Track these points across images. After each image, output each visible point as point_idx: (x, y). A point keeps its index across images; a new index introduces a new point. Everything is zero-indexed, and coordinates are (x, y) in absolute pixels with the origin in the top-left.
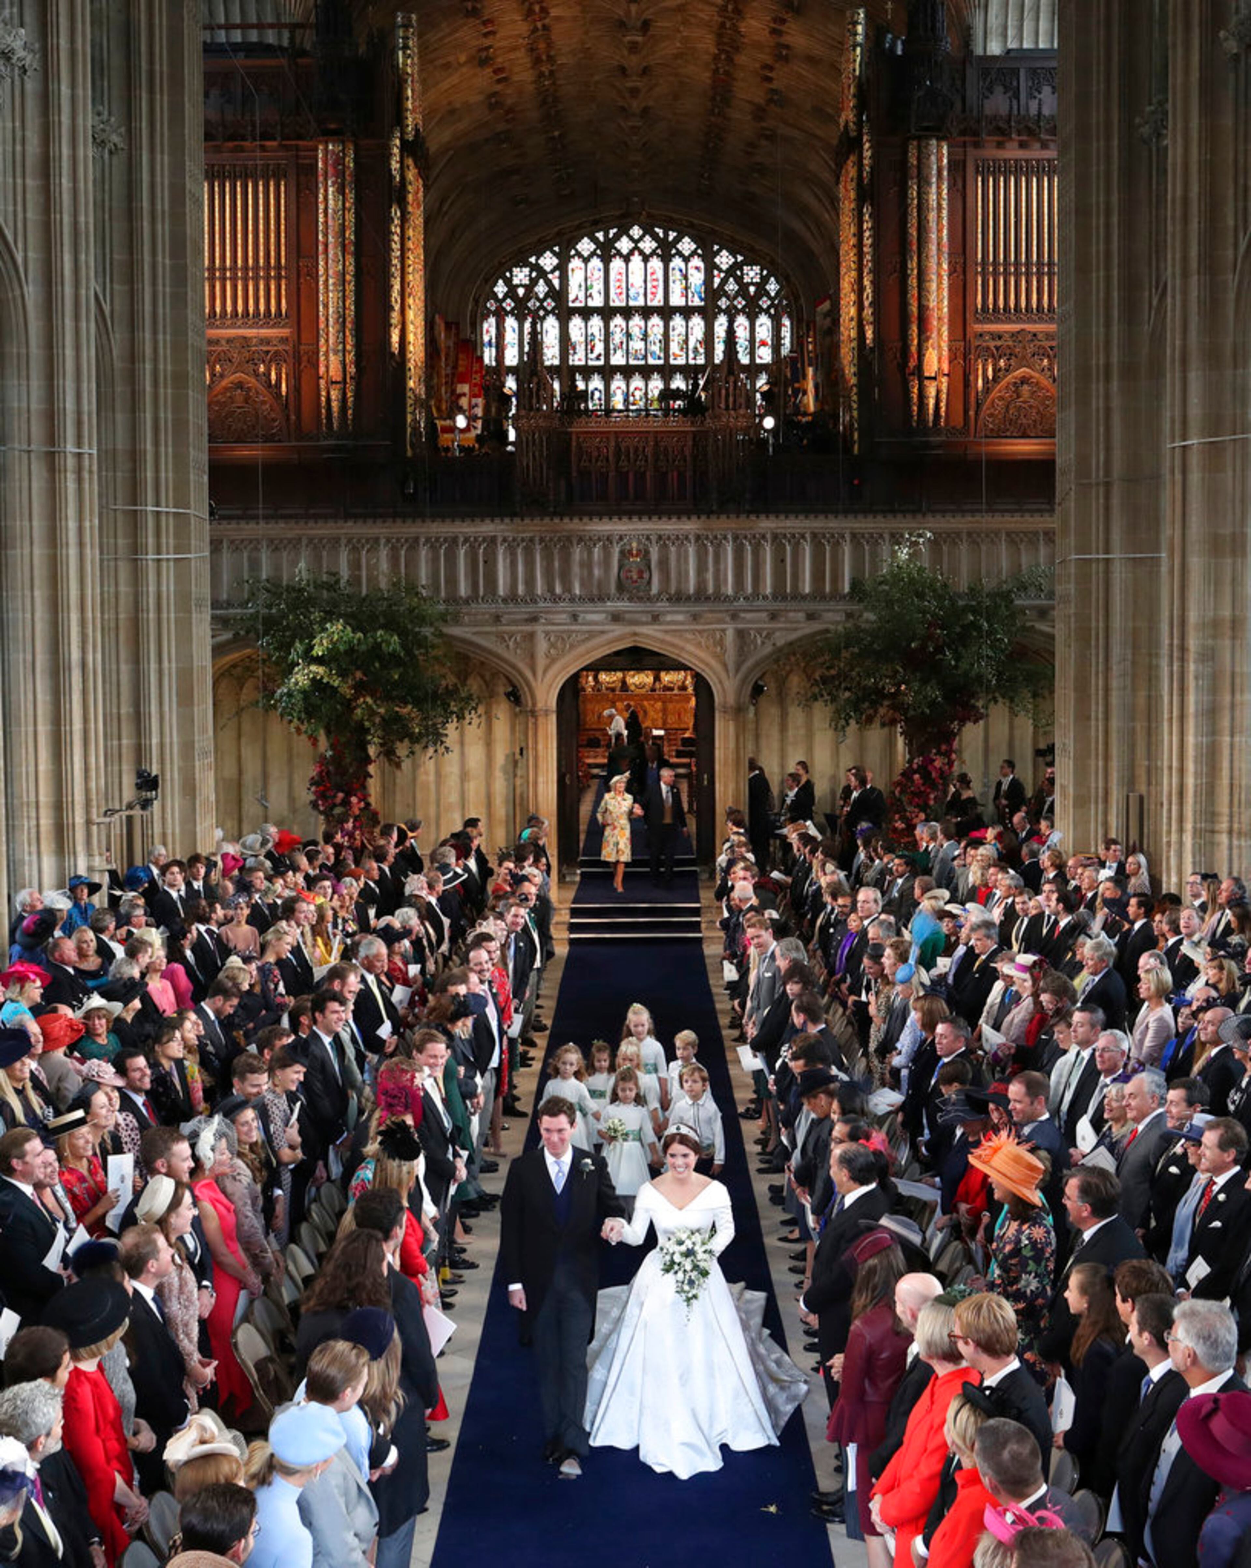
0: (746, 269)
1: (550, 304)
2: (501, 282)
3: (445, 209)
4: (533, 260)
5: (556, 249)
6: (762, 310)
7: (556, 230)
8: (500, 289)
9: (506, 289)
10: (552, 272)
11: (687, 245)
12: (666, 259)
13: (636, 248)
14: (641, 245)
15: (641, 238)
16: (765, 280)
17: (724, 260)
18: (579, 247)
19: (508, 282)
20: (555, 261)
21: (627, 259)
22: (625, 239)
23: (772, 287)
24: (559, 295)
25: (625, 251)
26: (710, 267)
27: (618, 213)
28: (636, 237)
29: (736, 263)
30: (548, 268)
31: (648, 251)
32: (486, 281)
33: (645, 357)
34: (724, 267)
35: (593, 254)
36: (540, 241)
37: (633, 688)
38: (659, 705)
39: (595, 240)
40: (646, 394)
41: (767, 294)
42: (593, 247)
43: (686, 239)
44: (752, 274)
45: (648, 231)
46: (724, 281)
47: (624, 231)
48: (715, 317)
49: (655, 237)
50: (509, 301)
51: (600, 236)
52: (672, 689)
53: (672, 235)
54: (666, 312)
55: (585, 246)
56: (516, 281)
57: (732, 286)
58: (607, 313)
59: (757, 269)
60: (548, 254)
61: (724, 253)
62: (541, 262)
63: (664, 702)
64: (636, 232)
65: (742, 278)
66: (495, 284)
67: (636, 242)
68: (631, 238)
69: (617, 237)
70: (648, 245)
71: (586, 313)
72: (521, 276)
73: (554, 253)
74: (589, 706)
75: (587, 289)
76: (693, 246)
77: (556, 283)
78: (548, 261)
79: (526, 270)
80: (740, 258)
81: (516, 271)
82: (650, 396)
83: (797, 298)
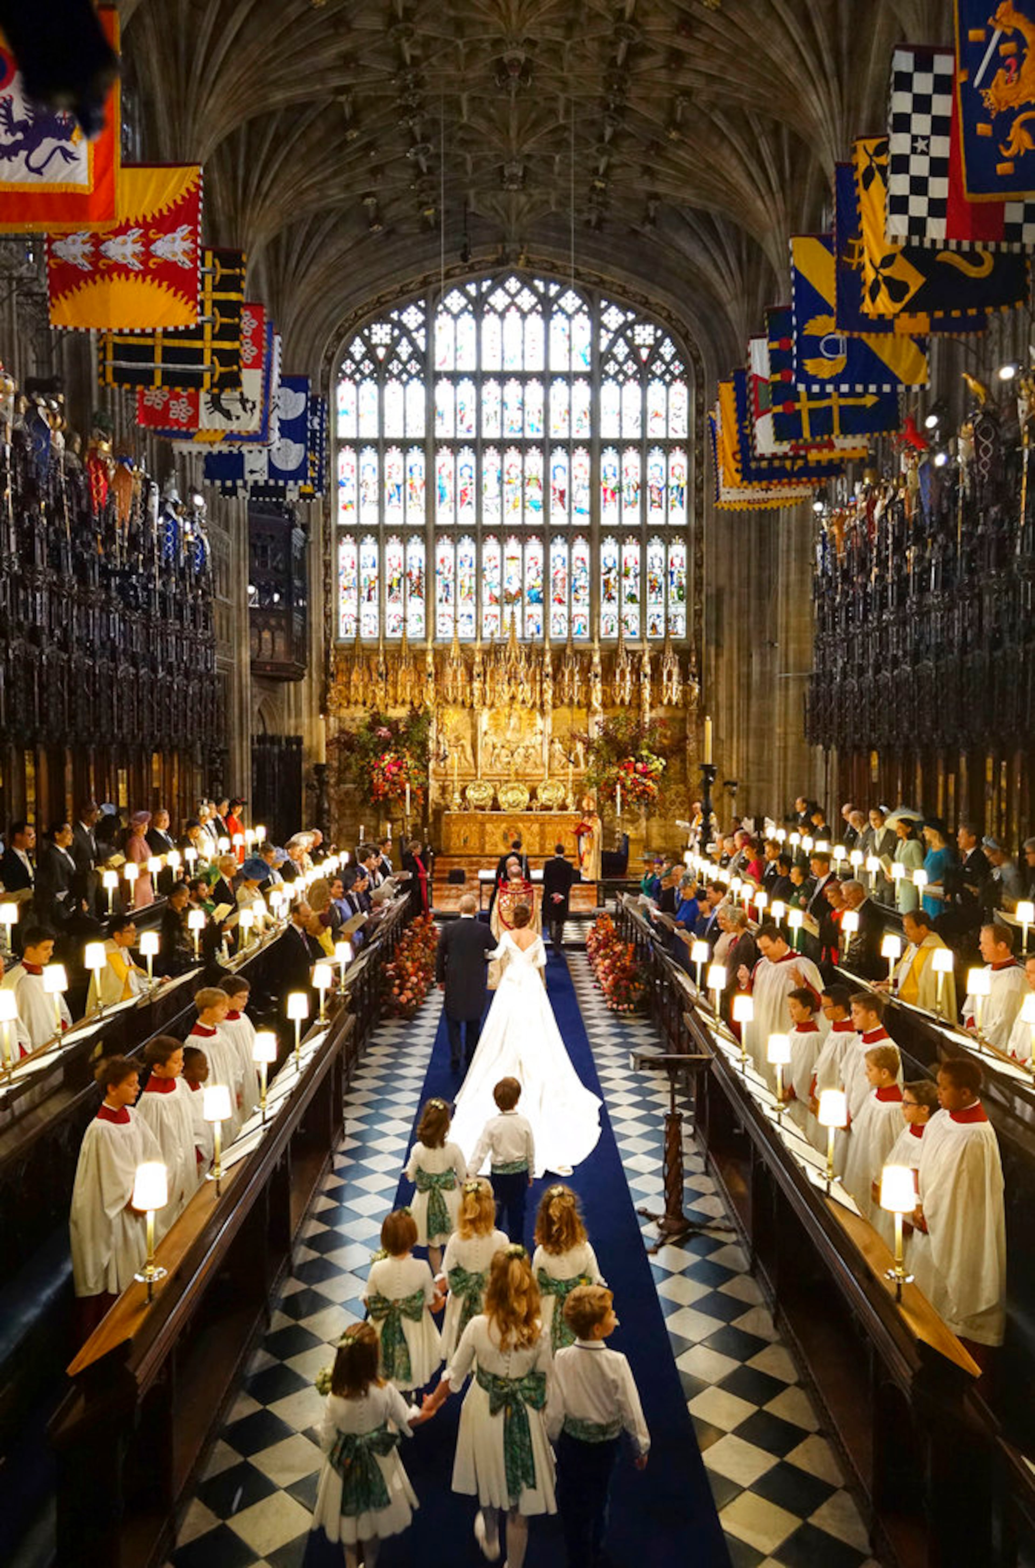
0: (638, 329)
1: (414, 367)
2: (358, 341)
3: (265, 187)
4: (394, 315)
5: (422, 303)
6: (654, 376)
7: (420, 278)
8: (358, 349)
9: (364, 349)
10: (417, 330)
11: (571, 301)
12: (547, 315)
13: (513, 303)
14: (518, 300)
15: (519, 292)
16: (659, 342)
17: (613, 318)
18: (448, 301)
19: (366, 341)
20: (421, 318)
21: (502, 315)
22: (499, 292)
23: (668, 350)
24: (424, 358)
25: (500, 308)
26: (598, 326)
27: (491, 258)
28: (513, 291)
29: (626, 322)
30: (412, 326)
31: (526, 308)
32: (339, 337)
33: (522, 429)
34: (613, 326)
35: (464, 310)
36: (402, 292)
37: (505, 806)
38: (536, 828)
39: (465, 294)
40: (523, 471)
41: (661, 357)
42: (463, 301)
43: (570, 294)
44: (645, 334)
45: (526, 282)
46: (613, 343)
47: (499, 282)
48: (601, 383)
49: (534, 291)
50: (367, 362)
51: (472, 289)
52: (549, 808)
53: (554, 289)
54: (546, 378)
55: (455, 300)
56: (375, 340)
57: (621, 350)
58: (479, 378)
59: (650, 329)
60: (412, 309)
61: (613, 310)
62: (405, 318)
63: (542, 824)
64: (513, 284)
65: (633, 339)
66: (351, 342)
67: (513, 296)
68: (507, 292)
69: (491, 290)
70: (527, 299)
71: (455, 377)
72: (381, 333)
73: (419, 308)
74: (454, 829)
75: (456, 350)
76: (578, 302)
77: (421, 344)
78: (412, 317)
79: (387, 328)
80: (631, 316)
81: (376, 328)
82: (527, 474)
83: (697, 360)
